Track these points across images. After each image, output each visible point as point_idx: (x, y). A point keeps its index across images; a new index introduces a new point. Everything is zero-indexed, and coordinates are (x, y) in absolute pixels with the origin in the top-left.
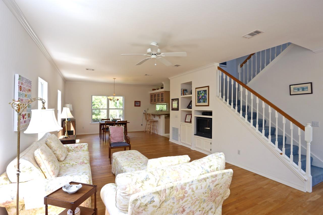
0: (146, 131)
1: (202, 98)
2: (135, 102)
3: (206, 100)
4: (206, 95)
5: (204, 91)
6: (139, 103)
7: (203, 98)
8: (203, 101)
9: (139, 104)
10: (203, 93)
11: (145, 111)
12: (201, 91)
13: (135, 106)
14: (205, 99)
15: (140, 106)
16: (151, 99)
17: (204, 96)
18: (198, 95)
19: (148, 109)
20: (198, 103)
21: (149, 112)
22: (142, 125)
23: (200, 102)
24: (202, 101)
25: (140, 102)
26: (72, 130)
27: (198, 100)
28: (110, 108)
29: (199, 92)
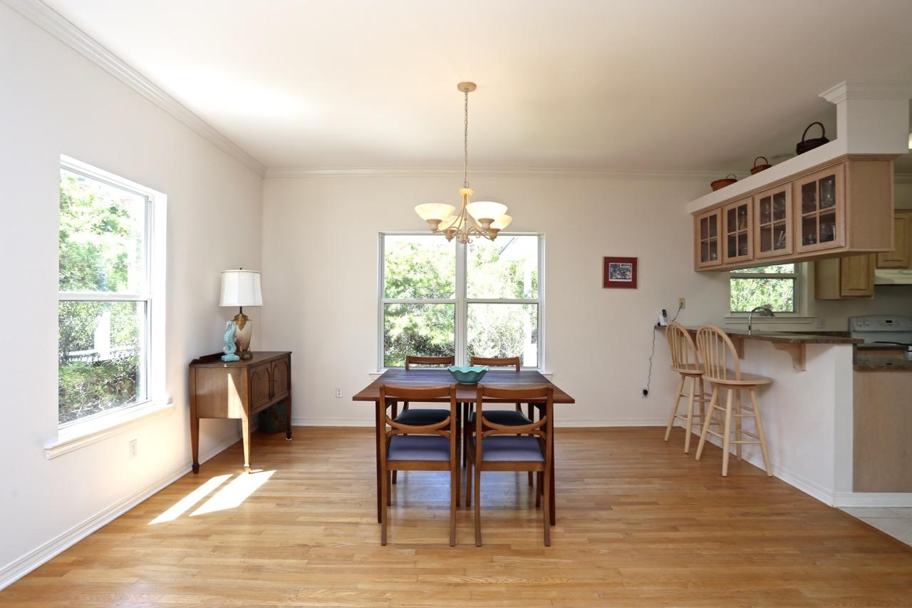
0: (678, 432)
2: (608, 260)
6: (629, 266)
9: (629, 275)
11: (664, 313)
13: (608, 284)
15: (633, 285)
16: (703, 243)
19: (682, 306)
21: (687, 320)
22: (646, 392)
25: (634, 261)
26: (237, 416)
28: (470, 296)
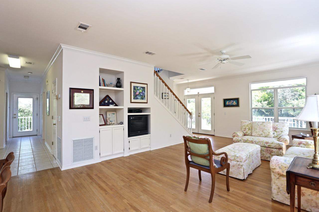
1: (139, 95)
3: (145, 97)
4: (145, 92)
5: (142, 87)
7: (141, 94)
8: (141, 98)
10: (141, 90)
12: (138, 87)
14: (143, 97)
17: (142, 93)
18: (135, 91)
20: (134, 99)
23: (137, 99)
24: (139, 98)
27: (134, 96)
29: (136, 88)
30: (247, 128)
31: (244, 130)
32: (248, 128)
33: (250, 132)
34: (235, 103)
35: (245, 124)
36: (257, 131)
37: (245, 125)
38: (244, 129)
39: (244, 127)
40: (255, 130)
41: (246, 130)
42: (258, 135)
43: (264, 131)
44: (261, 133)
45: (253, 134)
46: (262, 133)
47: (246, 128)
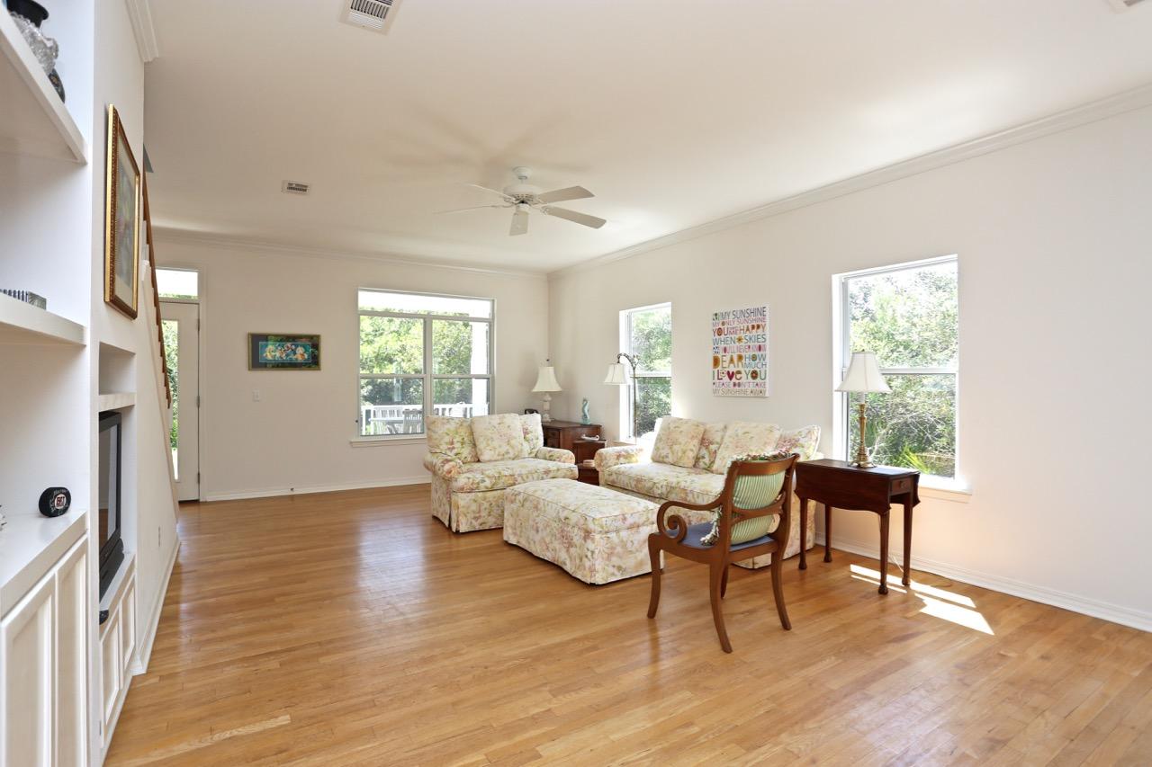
30: (458, 439)
31: (449, 448)
32: (460, 439)
33: (468, 451)
34: (301, 354)
35: (448, 426)
36: (496, 443)
37: (448, 429)
38: (447, 443)
39: (447, 439)
40: (490, 442)
41: (454, 448)
42: (499, 455)
43: (513, 442)
44: (505, 448)
45: (482, 458)
46: (508, 447)
47: (455, 440)
